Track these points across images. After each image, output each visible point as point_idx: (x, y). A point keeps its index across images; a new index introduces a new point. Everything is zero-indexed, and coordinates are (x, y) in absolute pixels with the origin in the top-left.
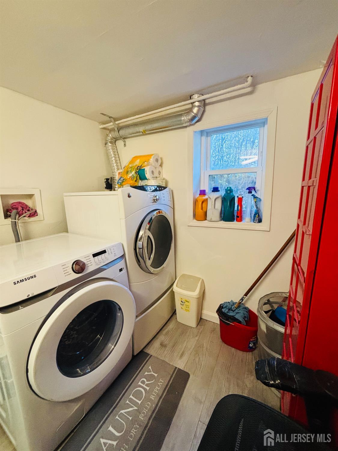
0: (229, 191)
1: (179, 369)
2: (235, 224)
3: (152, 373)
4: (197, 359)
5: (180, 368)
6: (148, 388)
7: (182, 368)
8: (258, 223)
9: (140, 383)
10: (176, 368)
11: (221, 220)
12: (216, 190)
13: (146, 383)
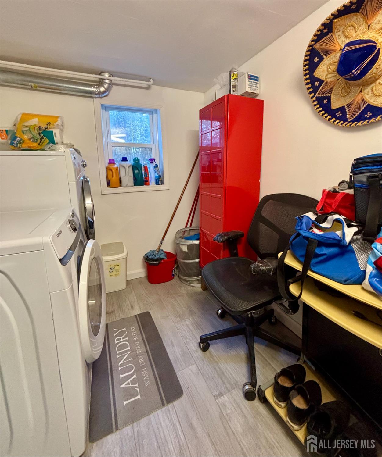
0: (136, 161)
1: (138, 315)
2: (144, 188)
3: (120, 331)
4: (145, 302)
5: (138, 313)
6: (127, 339)
7: (139, 312)
8: (162, 184)
9: (116, 342)
10: (136, 316)
11: (135, 185)
12: (125, 159)
13: (121, 338)
